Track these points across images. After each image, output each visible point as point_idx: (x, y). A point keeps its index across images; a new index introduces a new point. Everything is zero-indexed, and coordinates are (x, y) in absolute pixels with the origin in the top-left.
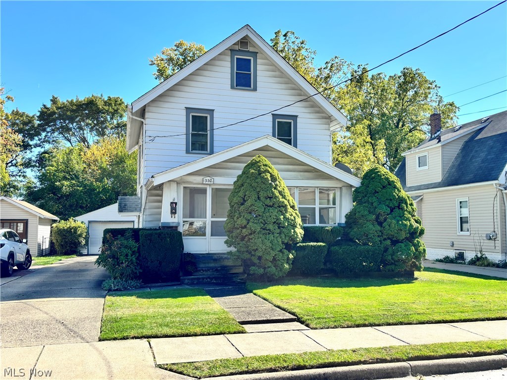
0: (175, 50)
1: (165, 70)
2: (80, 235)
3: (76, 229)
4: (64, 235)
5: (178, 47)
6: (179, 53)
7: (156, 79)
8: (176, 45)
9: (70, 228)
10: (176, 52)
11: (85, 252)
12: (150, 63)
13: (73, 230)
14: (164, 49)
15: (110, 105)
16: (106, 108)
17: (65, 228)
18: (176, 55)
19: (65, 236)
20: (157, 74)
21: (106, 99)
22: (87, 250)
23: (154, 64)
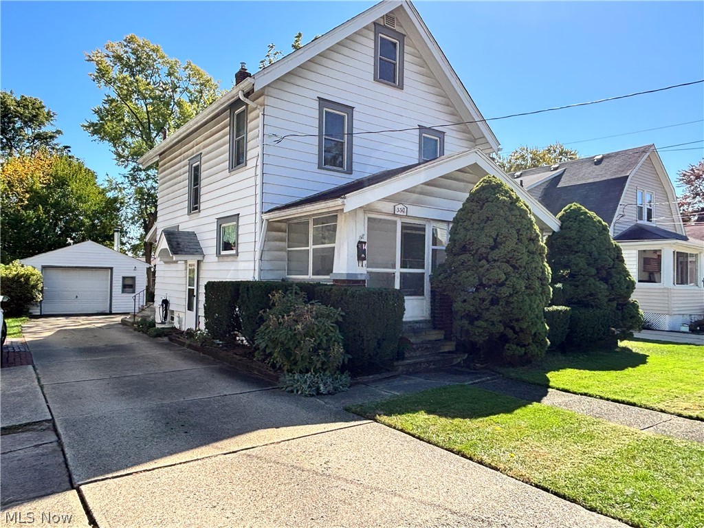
0: (125, 46)
1: (107, 71)
2: (35, 287)
3: (27, 278)
4: (9, 287)
5: (129, 42)
6: (130, 50)
7: (94, 81)
8: (125, 40)
9: (18, 276)
10: (127, 49)
11: (36, 311)
12: (87, 58)
13: (22, 279)
14: (109, 42)
15: (25, 107)
16: (21, 110)
17: (10, 276)
18: (126, 52)
19: (11, 288)
20: (96, 74)
21: (18, 99)
22: (39, 308)
23: (93, 60)
